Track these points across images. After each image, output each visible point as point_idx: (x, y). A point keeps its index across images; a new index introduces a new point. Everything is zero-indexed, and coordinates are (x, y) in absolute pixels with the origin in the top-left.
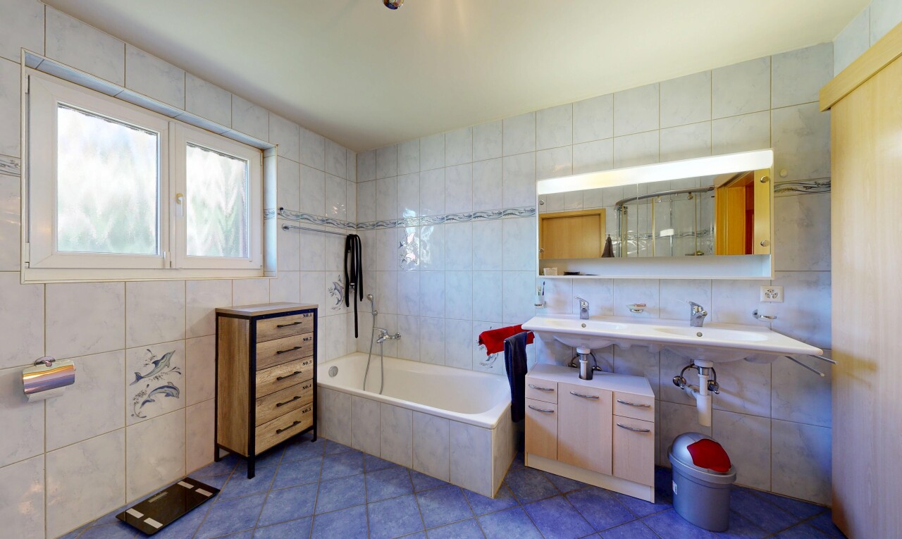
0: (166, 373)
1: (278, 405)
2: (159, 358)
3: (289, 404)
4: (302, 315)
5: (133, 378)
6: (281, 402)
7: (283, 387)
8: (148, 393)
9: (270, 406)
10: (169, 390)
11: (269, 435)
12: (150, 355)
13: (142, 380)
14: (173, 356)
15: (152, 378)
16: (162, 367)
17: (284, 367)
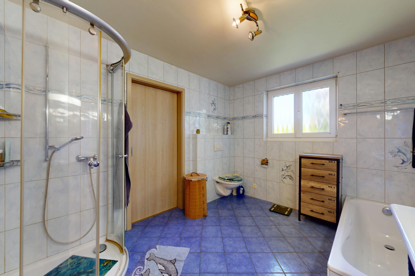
0: (289, 171)
1: (312, 199)
2: (288, 166)
3: (319, 202)
4: (328, 161)
5: (281, 170)
6: (314, 198)
7: (315, 192)
8: (285, 175)
9: (308, 197)
10: (290, 177)
11: (307, 209)
12: (285, 164)
13: (283, 171)
14: (292, 167)
15: (286, 171)
16: (288, 169)
17: (316, 183)
